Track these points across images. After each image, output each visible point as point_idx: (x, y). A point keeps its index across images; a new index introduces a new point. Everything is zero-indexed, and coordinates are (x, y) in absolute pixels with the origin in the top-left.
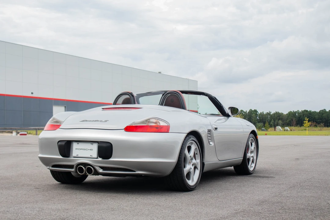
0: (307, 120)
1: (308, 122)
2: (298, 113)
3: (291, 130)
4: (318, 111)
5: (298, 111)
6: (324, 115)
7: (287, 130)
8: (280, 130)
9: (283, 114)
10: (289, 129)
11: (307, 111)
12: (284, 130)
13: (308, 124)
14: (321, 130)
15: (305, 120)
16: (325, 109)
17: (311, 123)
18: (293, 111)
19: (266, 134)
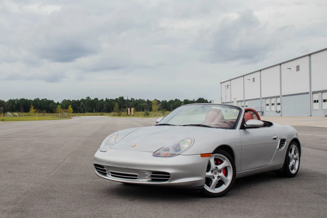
0: (33, 107)
1: (33, 109)
2: (17, 101)
3: (19, 116)
4: (33, 100)
5: (17, 99)
6: (38, 103)
7: (16, 116)
8: (10, 116)
9: (4, 101)
10: (17, 115)
11: (24, 99)
12: (13, 115)
13: (33, 111)
14: (44, 116)
15: (31, 108)
16: (38, 98)
17: (36, 110)
18: (13, 99)
19: (3, 120)
